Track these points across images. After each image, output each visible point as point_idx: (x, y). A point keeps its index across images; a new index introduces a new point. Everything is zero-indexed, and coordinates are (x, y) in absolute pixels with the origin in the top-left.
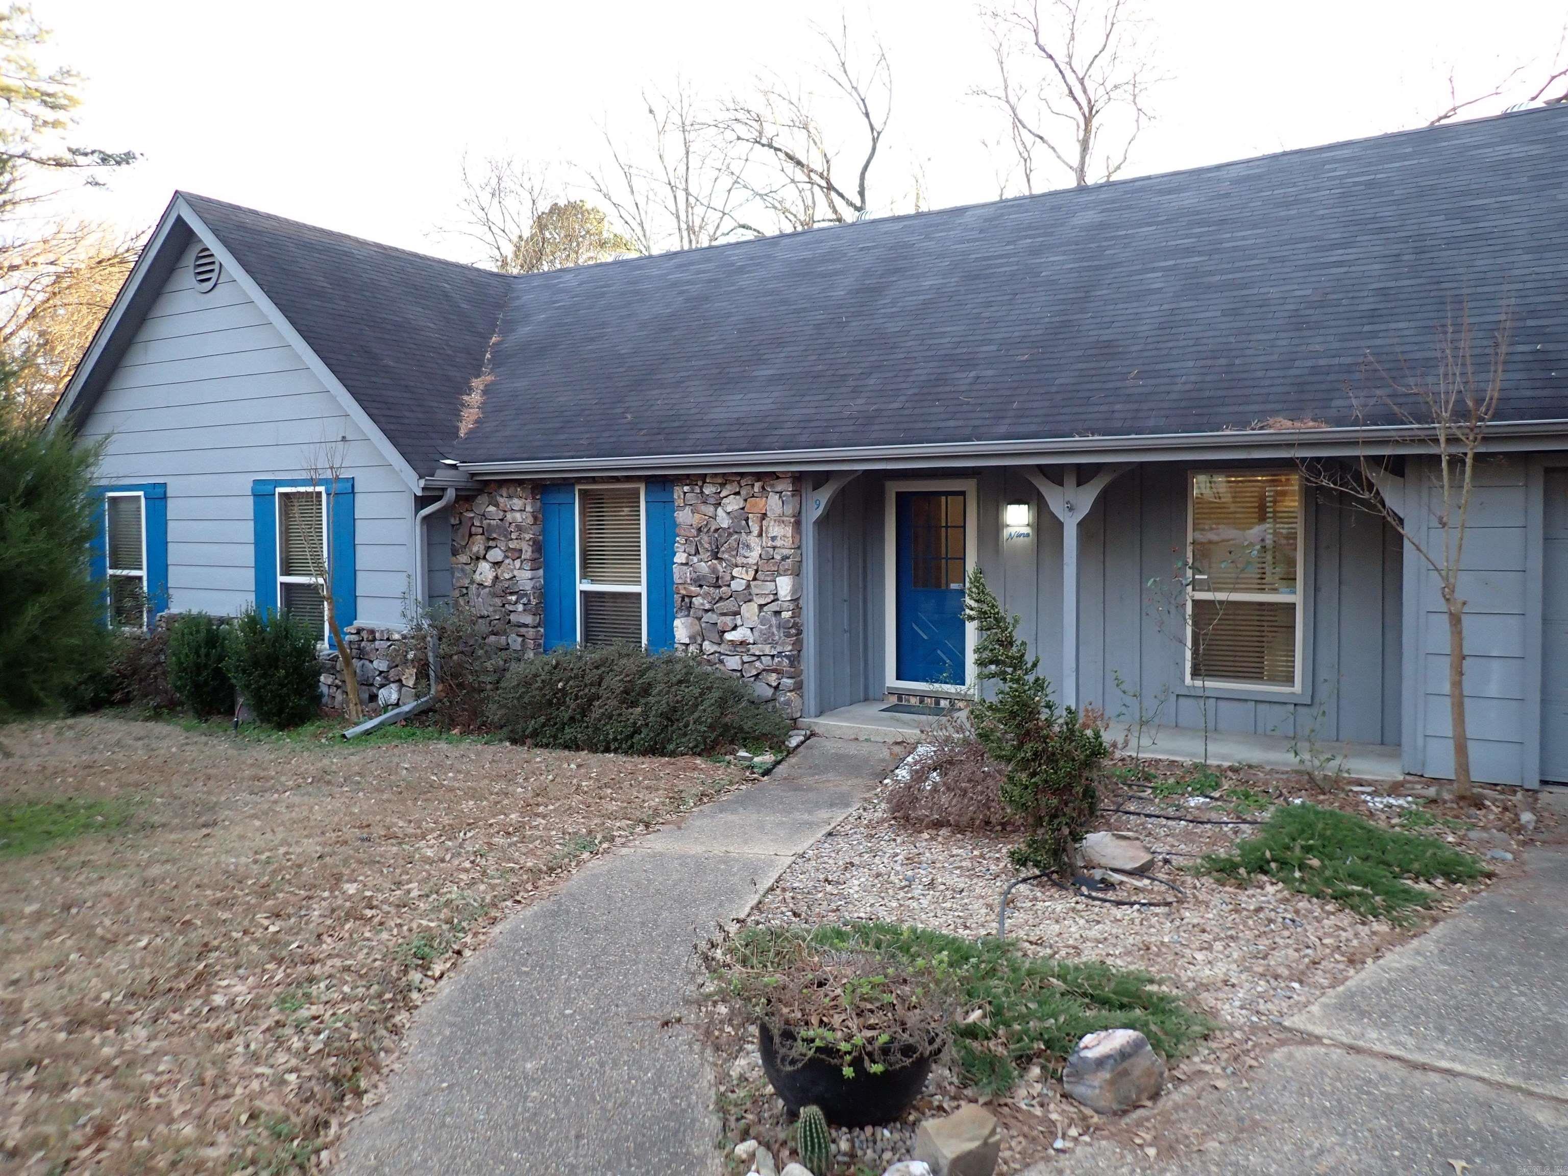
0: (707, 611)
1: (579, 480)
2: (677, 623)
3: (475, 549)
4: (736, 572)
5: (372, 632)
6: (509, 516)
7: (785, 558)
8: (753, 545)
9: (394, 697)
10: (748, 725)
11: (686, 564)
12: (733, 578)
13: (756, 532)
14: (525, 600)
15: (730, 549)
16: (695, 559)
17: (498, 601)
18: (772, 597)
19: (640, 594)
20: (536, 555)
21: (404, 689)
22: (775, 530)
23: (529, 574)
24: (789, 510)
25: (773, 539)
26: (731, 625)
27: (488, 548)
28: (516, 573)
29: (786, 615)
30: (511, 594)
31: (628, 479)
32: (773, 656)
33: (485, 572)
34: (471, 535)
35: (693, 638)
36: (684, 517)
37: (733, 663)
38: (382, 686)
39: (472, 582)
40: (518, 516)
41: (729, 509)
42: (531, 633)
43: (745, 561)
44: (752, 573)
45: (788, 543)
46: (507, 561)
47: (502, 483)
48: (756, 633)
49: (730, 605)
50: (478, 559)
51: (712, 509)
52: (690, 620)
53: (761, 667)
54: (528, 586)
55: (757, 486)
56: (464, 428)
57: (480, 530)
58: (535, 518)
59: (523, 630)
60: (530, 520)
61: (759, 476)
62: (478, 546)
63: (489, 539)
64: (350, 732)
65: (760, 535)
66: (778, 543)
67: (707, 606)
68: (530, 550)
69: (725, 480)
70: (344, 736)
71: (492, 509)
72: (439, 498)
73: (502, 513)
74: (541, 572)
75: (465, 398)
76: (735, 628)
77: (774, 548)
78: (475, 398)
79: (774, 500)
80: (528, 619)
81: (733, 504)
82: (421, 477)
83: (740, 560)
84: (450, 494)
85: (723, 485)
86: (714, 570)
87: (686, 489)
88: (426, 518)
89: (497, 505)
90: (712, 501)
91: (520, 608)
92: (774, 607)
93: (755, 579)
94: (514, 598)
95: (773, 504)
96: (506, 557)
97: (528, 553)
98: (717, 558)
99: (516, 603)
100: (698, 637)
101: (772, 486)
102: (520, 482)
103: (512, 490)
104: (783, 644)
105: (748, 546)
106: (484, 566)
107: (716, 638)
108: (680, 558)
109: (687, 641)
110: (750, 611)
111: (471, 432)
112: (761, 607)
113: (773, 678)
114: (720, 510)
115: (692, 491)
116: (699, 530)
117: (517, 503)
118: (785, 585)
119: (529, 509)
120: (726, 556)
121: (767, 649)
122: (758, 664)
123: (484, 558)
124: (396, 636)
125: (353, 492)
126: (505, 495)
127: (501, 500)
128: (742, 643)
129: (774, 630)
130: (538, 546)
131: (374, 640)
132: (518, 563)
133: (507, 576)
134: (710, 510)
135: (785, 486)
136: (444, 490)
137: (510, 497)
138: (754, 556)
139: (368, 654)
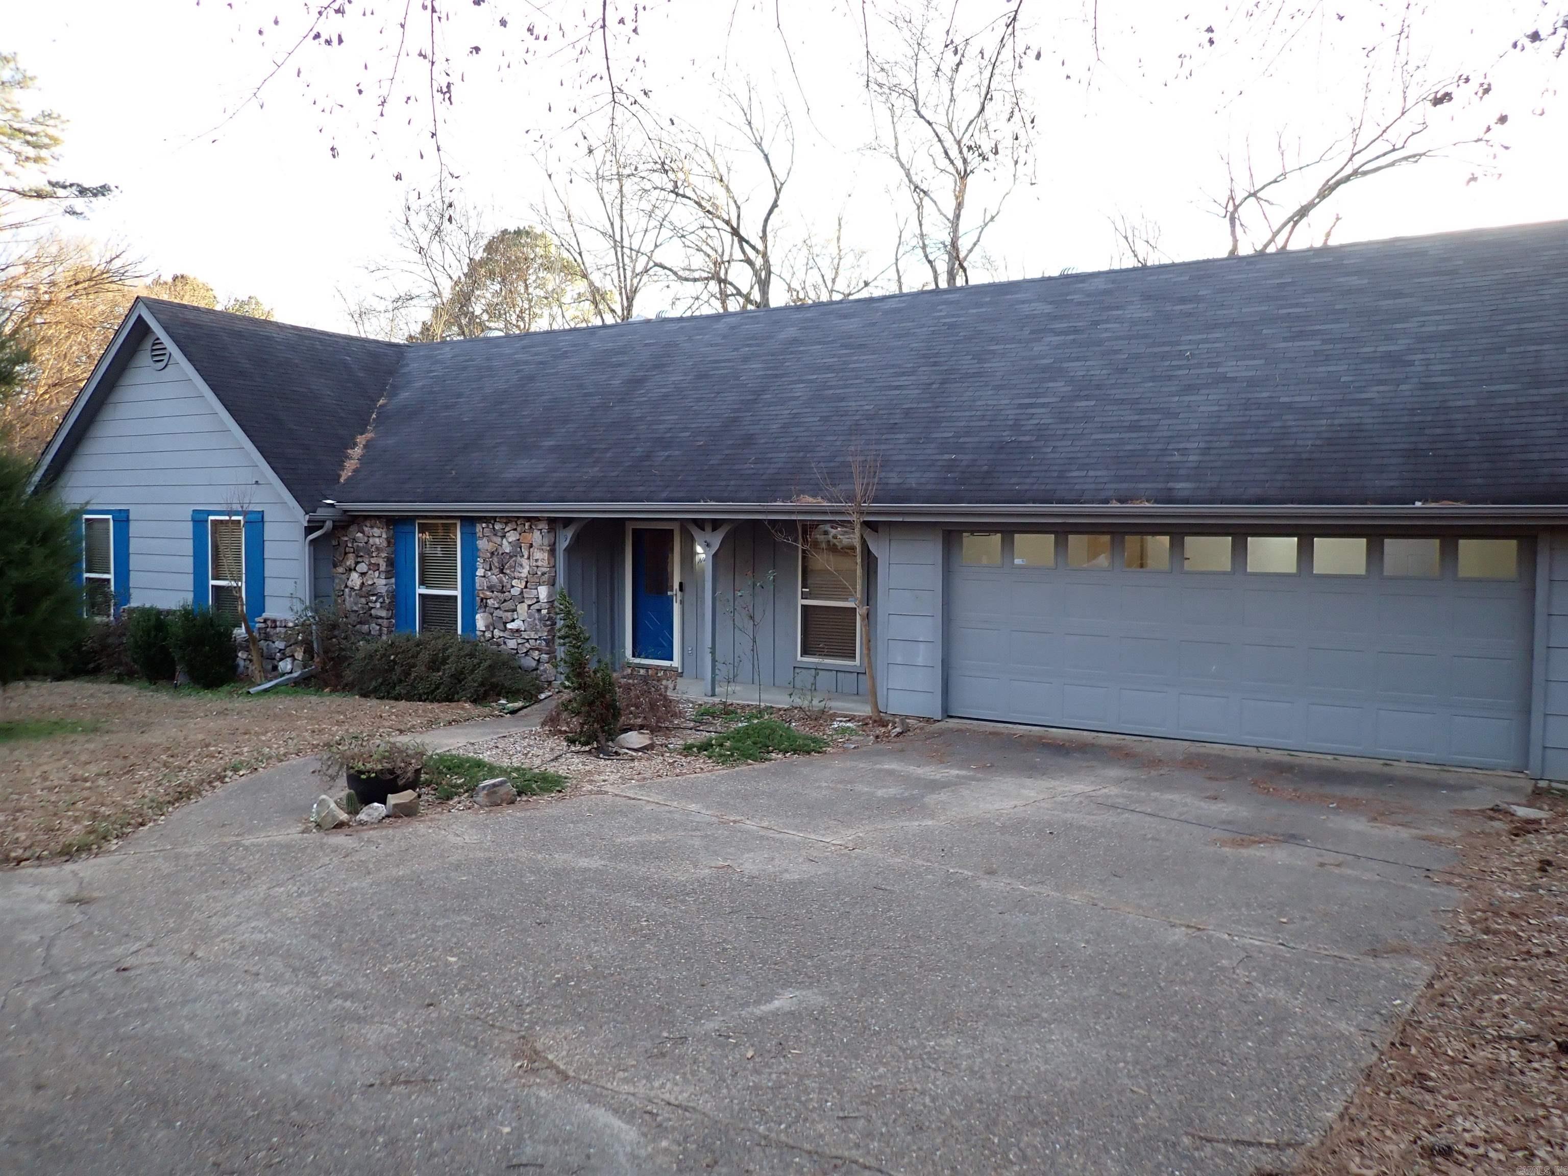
0: (497, 609)
1: (418, 517)
2: (478, 616)
3: (348, 563)
4: (514, 582)
5: (274, 621)
6: (371, 541)
7: (543, 574)
8: (524, 564)
9: (289, 667)
10: (507, 683)
11: (484, 577)
12: (513, 587)
13: (526, 556)
14: (381, 600)
15: (510, 567)
16: (489, 573)
17: (363, 600)
18: (535, 600)
19: (456, 597)
20: (390, 569)
21: (296, 662)
22: (538, 555)
23: (384, 582)
24: (546, 542)
25: (537, 560)
26: (511, 619)
27: (357, 563)
28: (375, 580)
29: (544, 612)
30: (373, 595)
31: (450, 518)
32: (536, 640)
33: (355, 580)
34: (346, 553)
35: (487, 627)
36: (482, 544)
37: (512, 644)
38: (281, 660)
39: (346, 586)
40: (377, 540)
41: (510, 540)
42: (385, 622)
43: (520, 575)
44: (524, 584)
45: (546, 563)
46: (370, 572)
47: (367, 518)
48: (526, 624)
49: (509, 605)
50: (350, 570)
51: (500, 539)
52: (486, 614)
53: (529, 646)
54: (383, 590)
55: (527, 524)
56: (345, 475)
57: (352, 550)
58: (389, 542)
59: (380, 621)
60: (385, 544)
61: (529, 519)
62: (350, 562)
63: (357, 556)
64: (252, 690)
65: (529, 558)
66: (539, 563)
67: (497, 606)
68: (385, 564)
69: (508, 520)
70: (249, 693)
71: (359, 535)
72: (321, 528)
73: (366, 539)
74: (393, 580)
75: (349, 451)
76: (513, 620)
77: (537, 567)
78: (357, 452)
79: (537, 534)
80: (383, 613)
81: (512, 537)
82: (307, 513)
83: (516, 574)
84: (329, 525)
85: (506, 524)
86: (501, 581)
87: (484, 525)
88: (312, 541)
89: (363, 532)
90: (500, 534)
91: (378, 605)
92: (537, 606)
93: (526, 587)
94: (374, 598)
95: (536, 537)
96: (370, 569)
97: (383, 567)
98: (503, 573)
99: (376, 601)
100: (490, 626)
101: (536, 526)
102: (378, 517)
103: (373, 521)
104: (543, 631)
105: (521, 565)
106: (354, 576)
107: (502, 627)
108: (480, 572)
109: (484, 629)
110: (522, 609)
111: (349, 479)
112: (529, 606)
113: (536, 654)
114: (504, 540)
115: (488, 527)
116: (492, 554)
117: (376, 532)
118: (543, 592)
119: (384, 536)
120: (508, 572)
121: (533, 635)
122: (527, 644)
123: (355, 570)
124: (291, 625)
125: (263, 521)
126: (368, 525)
127: (366, 529)
128: (518, 631)
129: (537, 622)
130: (391, 562)
131: (276, 627)
132: (377, 574)
133: (370, 583)
134: (498, 540)
135: (544, 526)
136: (324, 522)
137: (372, 527)
138: (525, 572)
139: (272, 636)
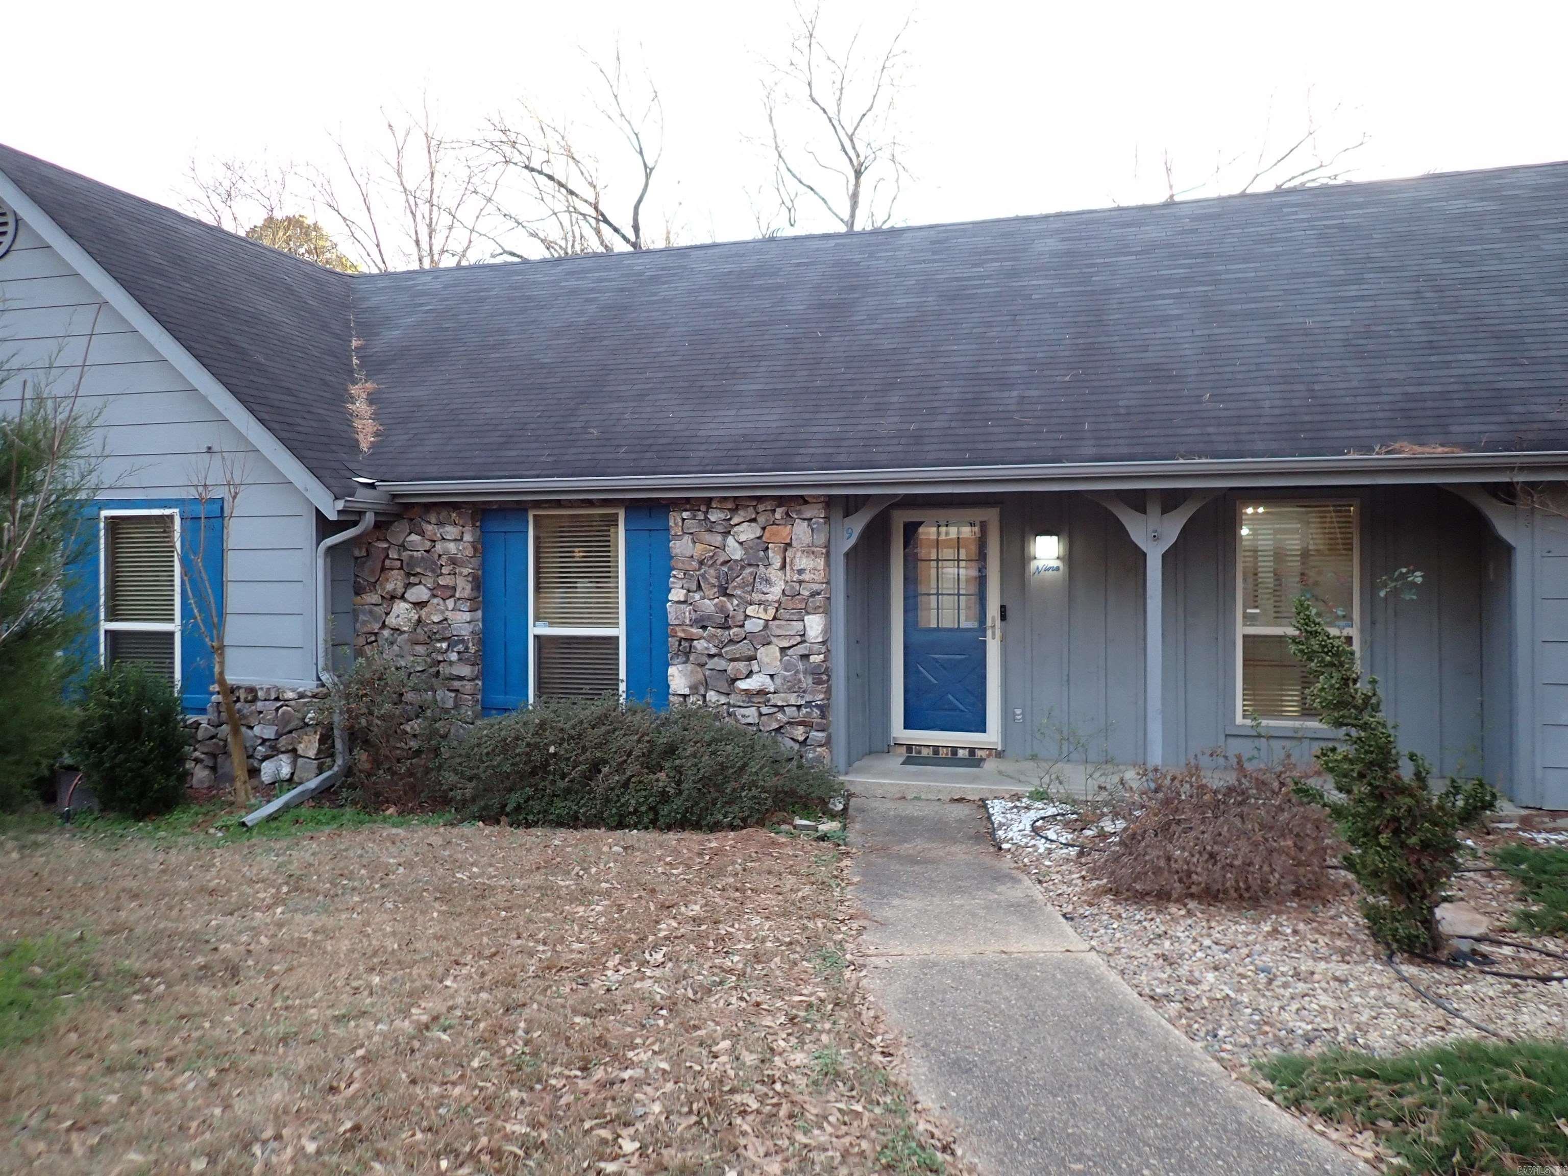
0: (711, 656)
1: (537, 504)
2: (672, 670)
3: (390, 587)
4: (750, 610)
5: (252, 690)
6: (439, 547)
7: (814, 594)
8: (773, 579)
9: (286, 771)
11: (685, 602)
12: (747, 617)
13: (777, 564)
14: (460, 647)
15: (741, 586)
16: (697, 596)
17: (420, 649)
18: (799, 639)
19: (617, 638)
20: (475, 594)
21: (300, 761)
22: (803, 562)
23: (467, 616)
24: (821, 539)
25: (801, 572)
26: (745, 672)
27: (408, 586)
28: (449, 614)
29: (816, 659)
30: (441, 640)
31: (606, 503)
32: (799, 707)
33: (401, 614)
34: (383, 569)
35: (694, 688)
36: (682, 547)
37: (751, 714)
38: (266, 758)
39: (384, 626)
40: (452, 547)
41: (742, 538)
42: (468, 686)
43: (763, 597)
44: (771, 612)
45: (820, 576)
46: (435, 601)
47: (429, 507)
48: (778, 681)
49: (744, 648)
50: (393, 598)
51: (719, 538)
52: (689, 667)
53: (785, 719)
54: (465, 631)
55: (779, 513)
56: (364, 441)
57: (398, 563)
58: (475, 549)
59: (456, 684)
60: (469, 552)
61: (781, 501)
62: (394, 583)
63: (409, 574)
64: (250, 819)
65: (783, 567)
66: (806, 577)
67: (713, 651)
68: (469, 587)
69: (737, 504)
70: (243, 824)
71: (414, 537)
72: (355, 524)
73: (428, 544)
74: (479, 614)
75: (350, 406)
76: (750, 674)
77: (800, 582)
78: (360, 406)
79: (801, 528)
80: (465, 670)
81: (747, 532)
82: (336, 498)
83: (756, 597)
84: (369, 519)
85: (734, 510)
86: (721, 609)
87: (685, 515)
88: (330, 550)
89: (422, 533)
90: (720, 529)
91: (454, 657)
92: (802, 650)
93: (775, 618)
94: (444, 645)
95: (801, 531)
96: (435, 596)
97: (464, 589)
98: (725, 595)
99: (446, 651)
100: (699, 687)
101: (799, 512)
102: (455, 506)
103: (444, 514)
104: (813, 692)
105: (768, 581)
106: (400, 607)
107: (725, 688)
108: (677, 594)
109: (686, 691)
110: (769, 656)
111: (373, 445)
112: (783, 650)
113: (799, 733)
114: (730, 540)
115: (694, 518)
116: (701, 563)
117: (451, 531)
118: (814, 625)
119: (468, 537)
120: (738, 592)
121: (793, 699)
122: (780, 716)
123: (402, 598)
124: (290, 695)
125: (222, 516)
126: (433, 520)
127: (429, 528)
128: (762, 692)
129: (801, 676)
130: (478, 583)
131: (255, 699)
132: (450, 603)
133: (436, 619)
134: (717, 539)
135: (816, 512)
136: (361, 513)
137: (440, 524)
138: (775, 592)
139: (244, 717)
